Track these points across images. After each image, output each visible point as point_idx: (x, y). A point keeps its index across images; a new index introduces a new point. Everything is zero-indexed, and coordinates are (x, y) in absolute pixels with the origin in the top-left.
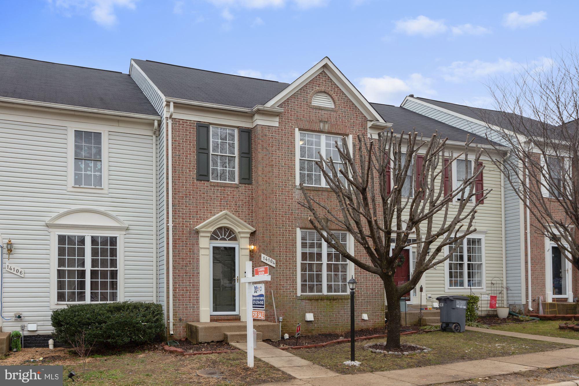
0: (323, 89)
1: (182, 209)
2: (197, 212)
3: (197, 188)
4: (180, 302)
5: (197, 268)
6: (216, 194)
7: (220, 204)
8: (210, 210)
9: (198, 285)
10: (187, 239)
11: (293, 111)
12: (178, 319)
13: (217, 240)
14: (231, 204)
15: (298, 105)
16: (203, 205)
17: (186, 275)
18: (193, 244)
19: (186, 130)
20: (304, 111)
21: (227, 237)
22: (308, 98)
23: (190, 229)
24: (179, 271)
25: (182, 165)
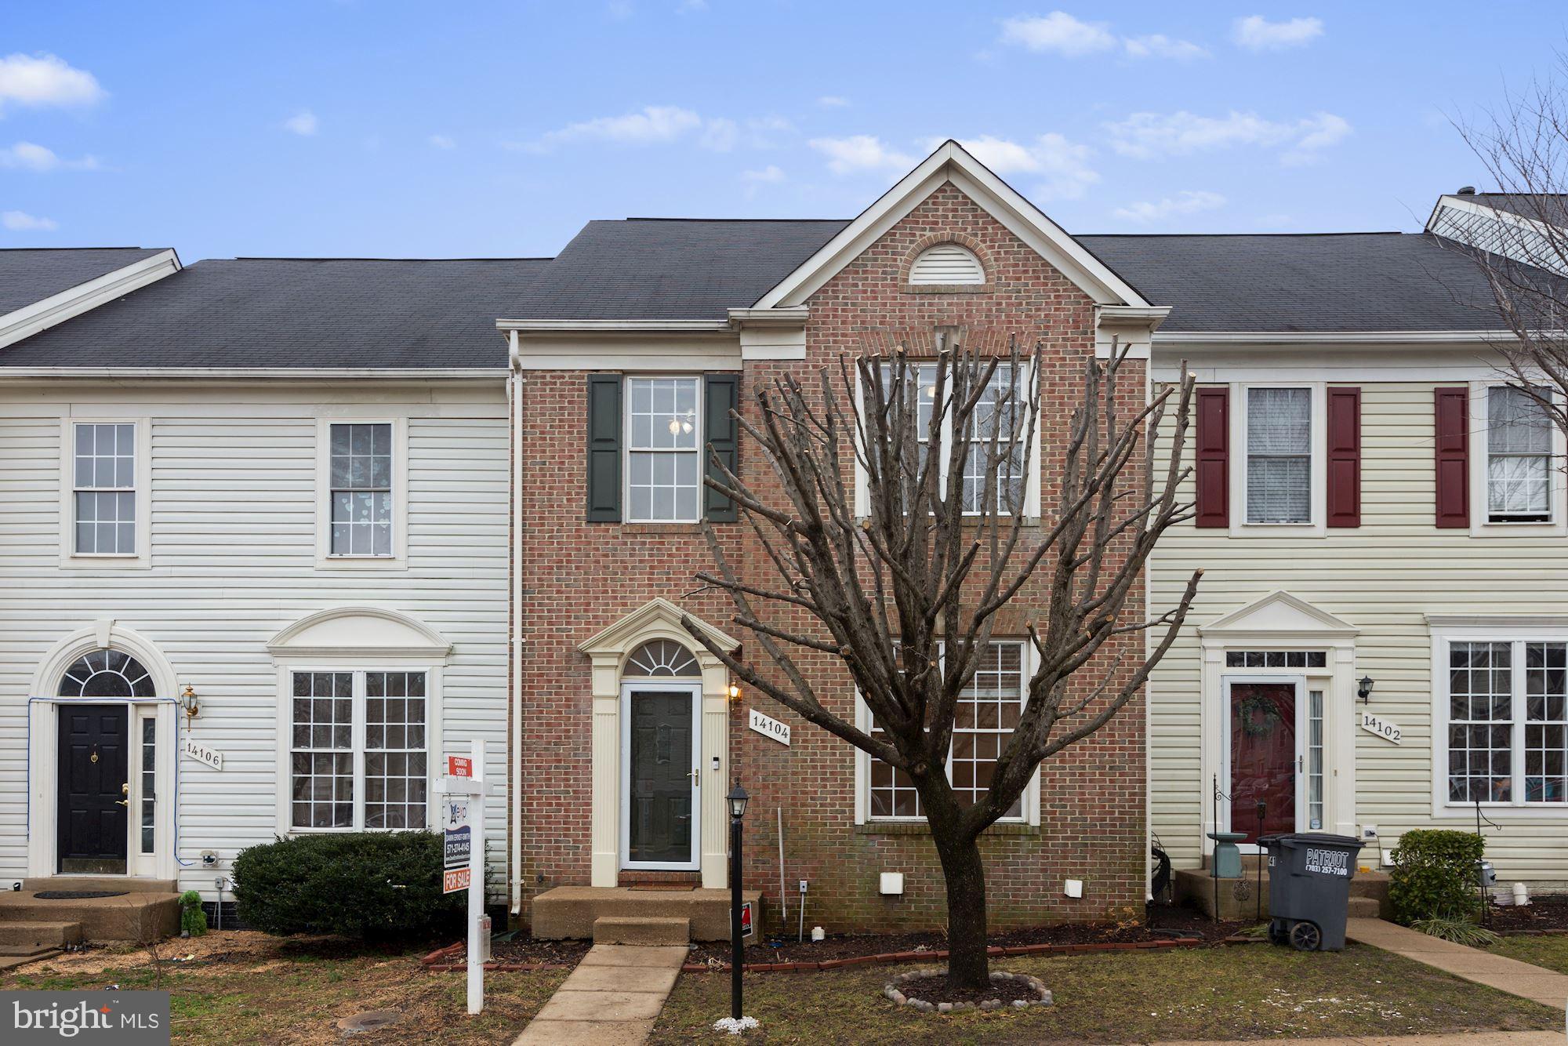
0: (947, 233)
1: (549, 598)
2: (588, 604)
3: (589, 543)
4: (541, 835)
5: (585, 749)
6: (640, 555)
7: (649, 579)
8: (622, 598)
9: (587, 792)
10: (560, 675)
11: (851, 311)
12: (535, 876)
13: (647, 673)
14: (680, 579)
15: (865, 292)
16: (604, 585)
17: (556, 767)
18: (575, 688)
19: (561, 396)
20: (885, 304)
21: (674, 667)
22: (897, 266)
23: (568, 649)
24: (538, 755)
25: (550, 488)
